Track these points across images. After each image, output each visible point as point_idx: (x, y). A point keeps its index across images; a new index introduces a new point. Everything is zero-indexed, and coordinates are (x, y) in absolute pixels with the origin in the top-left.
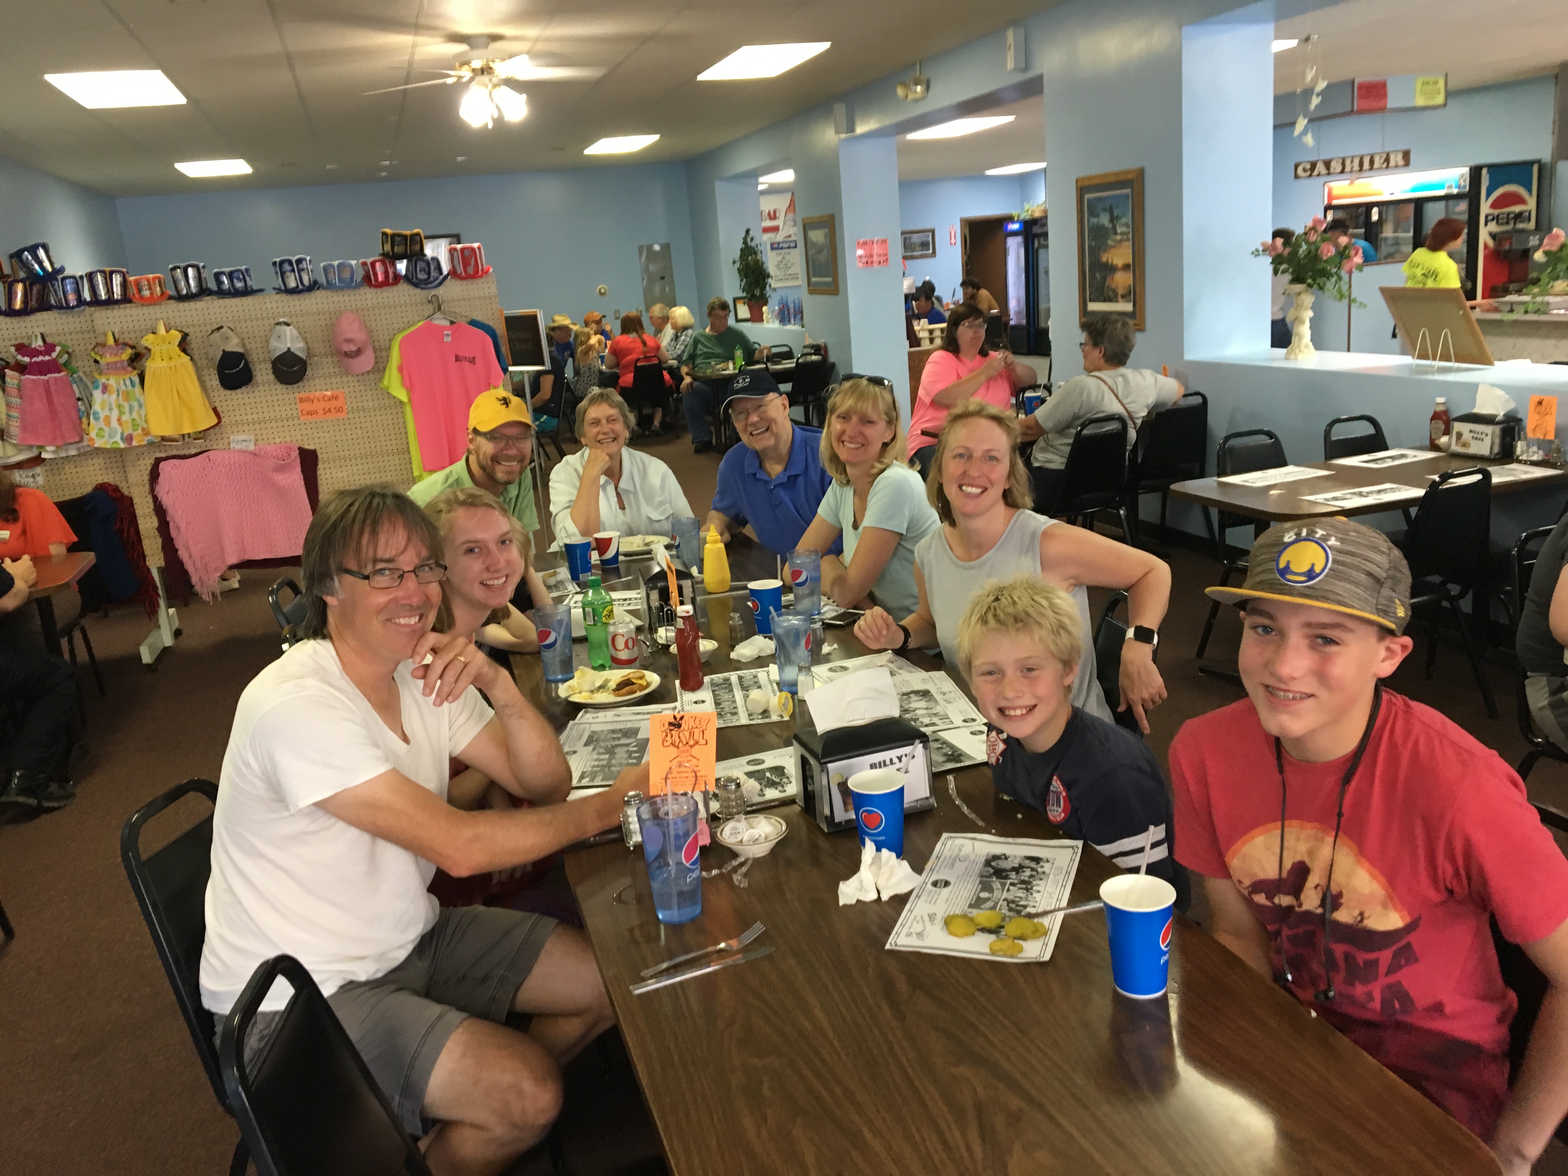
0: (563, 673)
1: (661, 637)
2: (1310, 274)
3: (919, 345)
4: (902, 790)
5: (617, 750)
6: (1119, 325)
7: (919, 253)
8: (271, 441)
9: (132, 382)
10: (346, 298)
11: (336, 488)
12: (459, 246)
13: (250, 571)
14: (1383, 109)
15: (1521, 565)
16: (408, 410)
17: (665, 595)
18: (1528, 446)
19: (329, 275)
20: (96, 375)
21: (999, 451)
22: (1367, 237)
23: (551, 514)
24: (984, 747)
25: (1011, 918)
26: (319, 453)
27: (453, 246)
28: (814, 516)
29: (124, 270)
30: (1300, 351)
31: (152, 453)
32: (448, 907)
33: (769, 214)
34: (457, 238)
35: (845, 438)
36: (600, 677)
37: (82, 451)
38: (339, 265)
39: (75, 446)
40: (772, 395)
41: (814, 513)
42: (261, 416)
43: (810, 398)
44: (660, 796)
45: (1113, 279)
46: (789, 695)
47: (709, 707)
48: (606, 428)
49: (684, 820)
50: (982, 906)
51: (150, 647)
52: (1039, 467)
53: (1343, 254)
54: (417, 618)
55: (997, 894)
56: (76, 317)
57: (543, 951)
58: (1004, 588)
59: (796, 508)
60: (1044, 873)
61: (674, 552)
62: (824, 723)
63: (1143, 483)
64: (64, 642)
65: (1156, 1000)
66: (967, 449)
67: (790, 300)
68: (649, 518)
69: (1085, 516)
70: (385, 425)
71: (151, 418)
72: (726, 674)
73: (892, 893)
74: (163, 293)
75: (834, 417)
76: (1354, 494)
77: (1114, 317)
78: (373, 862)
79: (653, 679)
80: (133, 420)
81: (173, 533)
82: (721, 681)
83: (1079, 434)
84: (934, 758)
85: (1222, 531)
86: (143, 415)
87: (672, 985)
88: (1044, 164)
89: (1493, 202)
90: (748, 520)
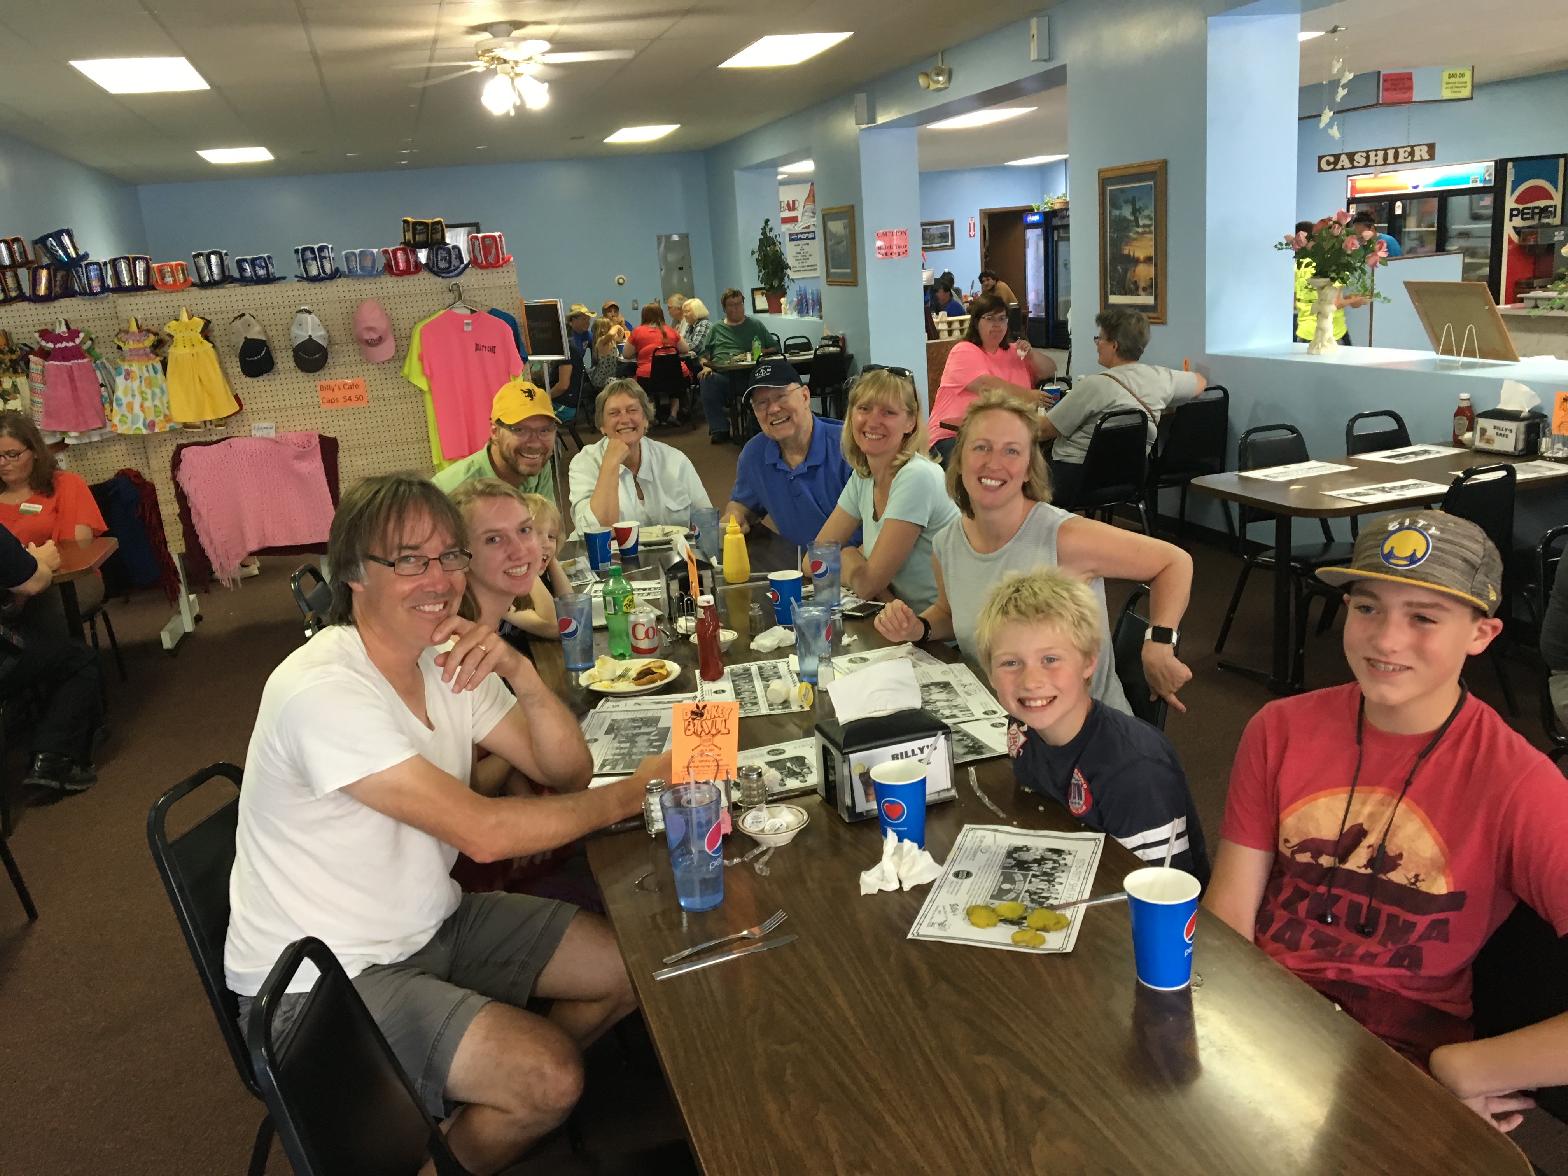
0: (584, 661)
1: (681, 627)
2: (1334, 268)
3: (938, 337)
4: (923, 781)
5: (638, 739)
6: (1134, 320)
7: (937, 245)
8: (292, 429)
9: (154, 368)
10: (367, 286)
11: (362, 476)
12: (480, 235)
13: (271, 558)
14: (1408, 102)
15: (1546, 564)
16: (428, 399)
17: (685, 585)
18: (1553, 444)
19: (351, 263)
20: (118, 361)
21: (1019, 444)
22: (1391, 231)
23: (571, 503)
24: (1005, 739)
25: (1033, 909)
26: (339, 440)
27: (474, 234)
28: (834, 507)
29: (148, 256)
30: (1323, 346)
31: (174, 439)
32: (470, 892)
33: (788, 204)
34: (477, 227)
35: (867, 429)
36: (620, 666)
37: (105, 437)
38: (361, 252)
39: (98, 432)
40: (793, 386)
41: (834, 504)
42: (282, 404)
43: (828, 390)
44: (682, 784)
45: (1134, 271)
46: (810, 686)
47: (729, 696)
48: (626, 418)
49: (707, 808)
50: (1005, 898)
51: (171, 632)
52: (1059, 461)
53: (1368, 248)
54: (441, 606)
55: (1019, 885)
56: (99, 303)
57: (565, 937)
58: (1024, 581)
59: (815, 500)
60: (1066, 865)
61: (693, 543)
62: (845, 714)
63: (1164, 477)
64: (87, 626)
65: (1180, 992)
66: (987, 441)
67: (809, 291)
68: (667, 508)
69: (1104, 510)
70: (405, 413)
71: (173, 404)
72: (746, 665)
73: (914, 884)
74: (185, 280)
75: (855, 409)
76: (1377, 489)
77: (1129, 311)
78: (397, 848)
79: (674, 669)
80: (155, 406)
81: (195, 520)
82: (741, 671)
84: (956, 749)
85: (1243, 526)
86: (165, 402)
87: (695, 971)
88: (1066, 156)
89: (1519, 197)
90: (768, 510)
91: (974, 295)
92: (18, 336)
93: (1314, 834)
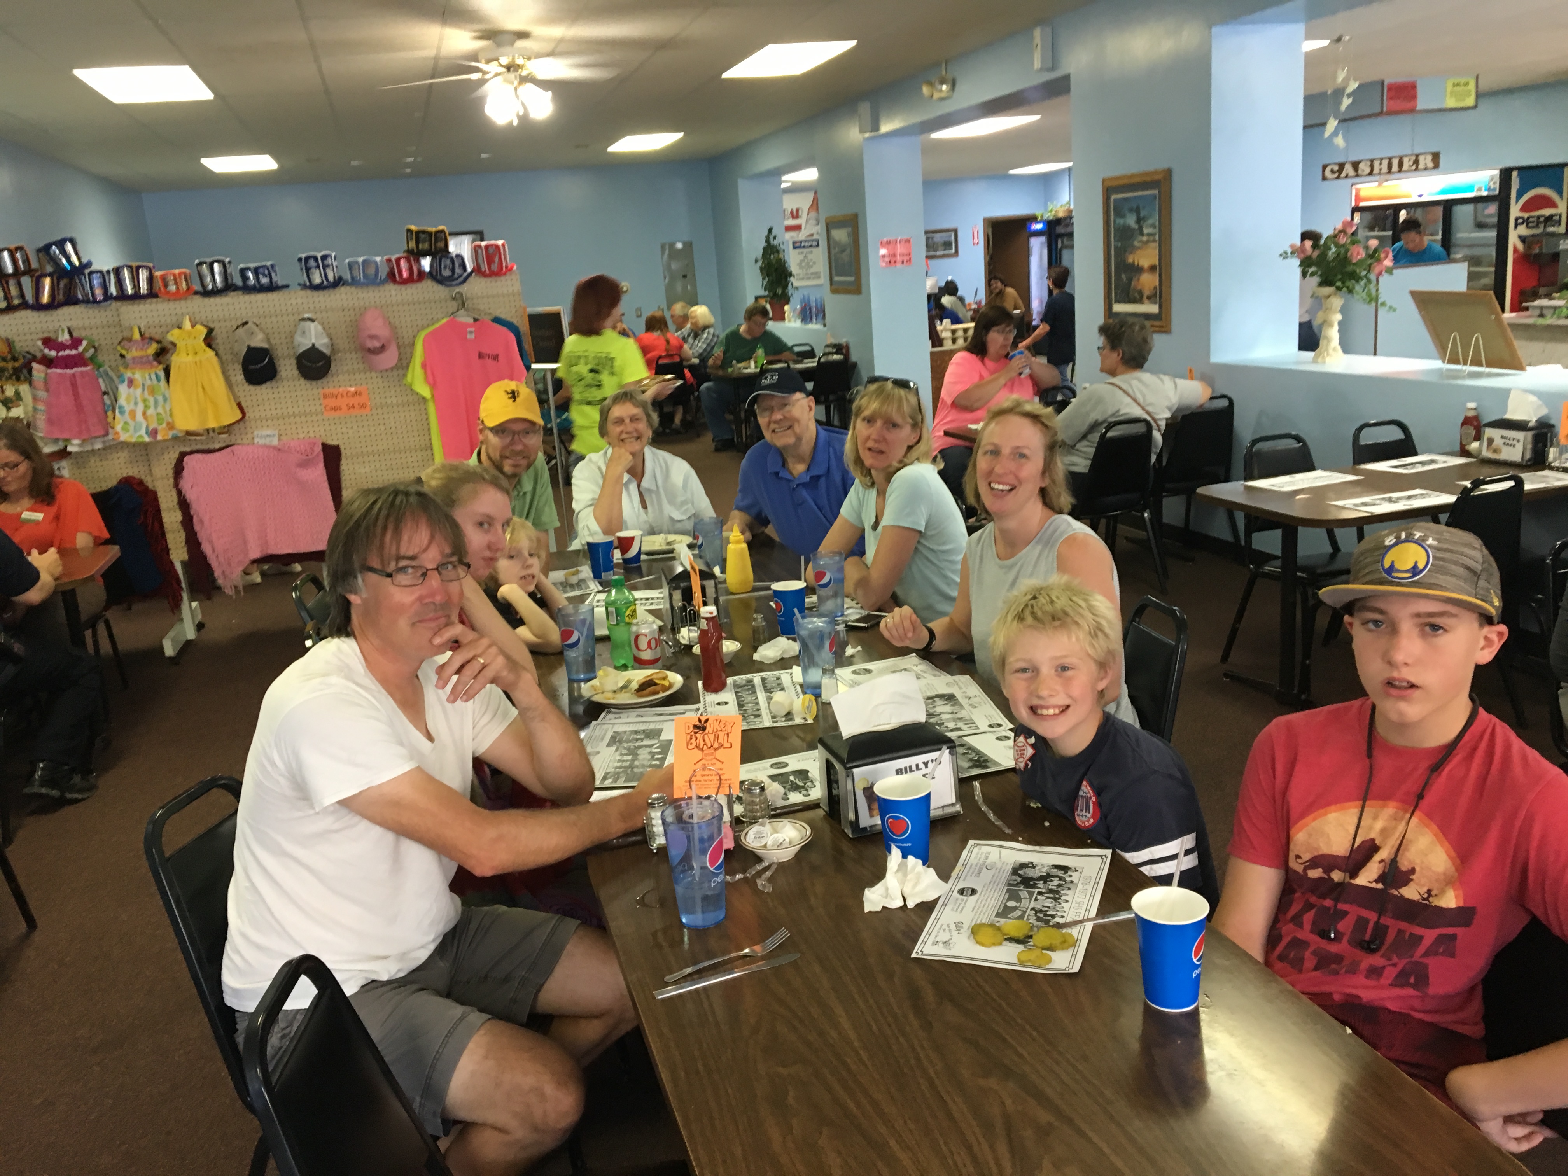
1: (683, 637)
2: (1339, 277)
3: (941, 345)
4: (928, 796)
5: (640, 751)
6: (1137, 328)
7: (942, 253)
8: (295, 436)
9: (157, 376)
10: (371, 294)
12: (483, 244)
13: (272, 566)
14: (1413, 110)
15: (1555, 575)
16: (431, 407)
17: (688, 595)
18: (1561, 454)
19: (354, 272)
20: (122, 369)
21: (1029, 448)
23: (573, 511)
24: (1011, 753)
25: (1039, 928)
26: (342, 449)
27: (478, 243)
28: (836, 519)
29: (151, 265)
30: (1328, 355)
31: (176, 447)
32: (469, 906)
33: (792, 212)
34: (479, 235)
36: (622, 677)
37: (107, 444)
38: (364, 261)
39: (99, 440)
40: (799, 395)
41: (836, 514)
42: (285, 412)
43: (831, 397)
44: (684, 799)
45: (1139, 279)
46: (813, 698)
47: (732, 709)
48: (630, 427)
49: (709, 823)
50: (1010, 916)
51: (173, 640)
53: (1373, 257)
55: (1025, 903)
56: (102, 311)
57: (565, 952)
58: (1042, 589)
59: (819, 508)
60: (1072, 882)
61: (696, 552)
62: (849, 728)
63: (1168, 486)
64: (88, 633)
65: (1188, 1014)
66: (997, 445)
67: (813, 299)
68: (671, 519)
69: (1108, 519)
70: (408, 421)
71: (176, 412)
72: (749, 676)
73: (918, 901)
74: (188, 289)
76: (1383, 499)
77: (1131, 320)
78: (396, 862)
79: (676, 680)
80: (158, 414)
81: (197, 527)
82: (744, 682)
83: (1103, 436)
84: (961, 763)
85: (1248, 535)
86: (168, 409)
87: (696, 990)
88: (1070, 164)
89: (1523, 206)
90: (770, 518)
91: (978, 303)
92: (20, 344)
93: (1325, 850)
